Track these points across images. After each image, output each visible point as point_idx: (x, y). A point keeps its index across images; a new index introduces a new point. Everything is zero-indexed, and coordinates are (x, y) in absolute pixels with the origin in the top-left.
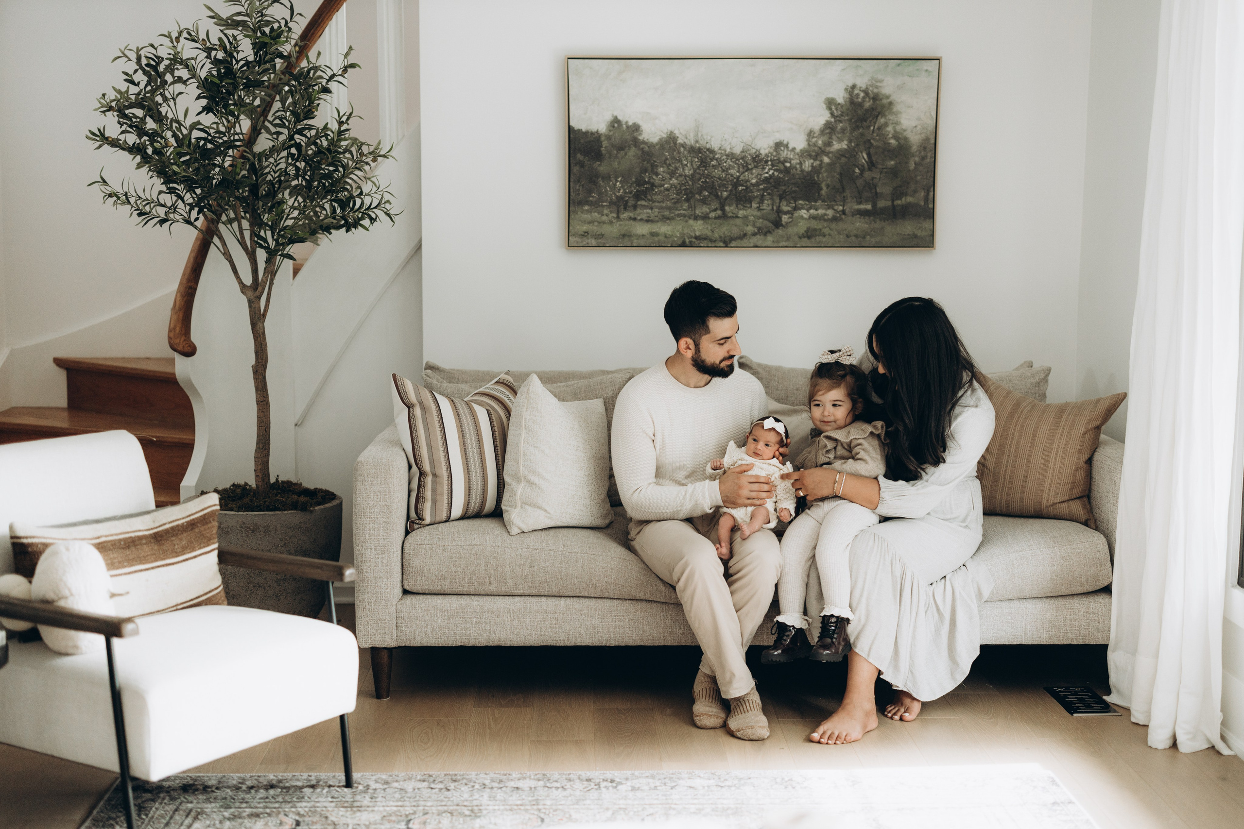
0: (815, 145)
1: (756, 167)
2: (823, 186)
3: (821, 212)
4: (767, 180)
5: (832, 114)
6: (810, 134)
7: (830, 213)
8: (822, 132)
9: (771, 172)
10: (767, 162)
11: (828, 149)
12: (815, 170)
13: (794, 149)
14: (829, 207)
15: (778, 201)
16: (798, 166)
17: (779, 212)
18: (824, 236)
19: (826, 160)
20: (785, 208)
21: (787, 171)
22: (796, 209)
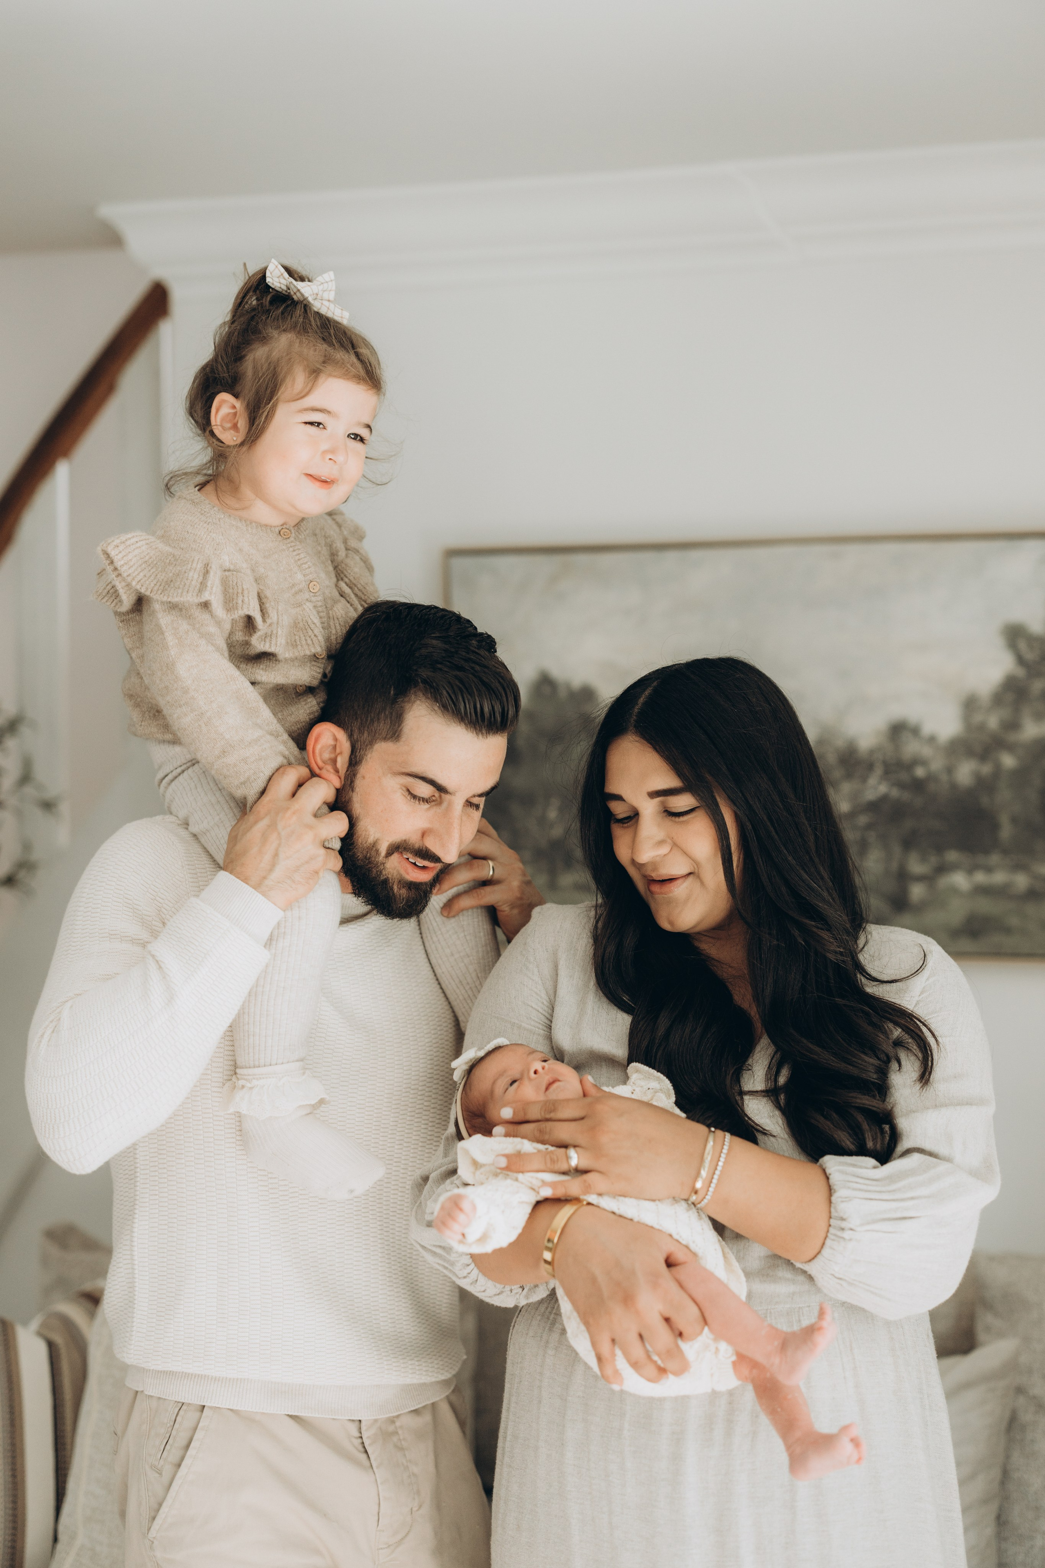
0: (982, 727)
1: (849, 776)
2: (1004, 820)
3: (999, 878)
4: (874, 807)
5: (1020, 660)
6: (970, 704)
7: (1021, 881)
8: (998, 699)
9: (883, 789)
10: (870, 767)
11: (1012, 737)
12: (985, 785)
13: (932, 739)
14: (1018, 867)
15: (897, 850)
16: (944, 778)
17: (903, 877)
18: (1008, 930)
19: (1008, 761)
20: (916, 866)
21: (918, 786)
22: (942, 869)
